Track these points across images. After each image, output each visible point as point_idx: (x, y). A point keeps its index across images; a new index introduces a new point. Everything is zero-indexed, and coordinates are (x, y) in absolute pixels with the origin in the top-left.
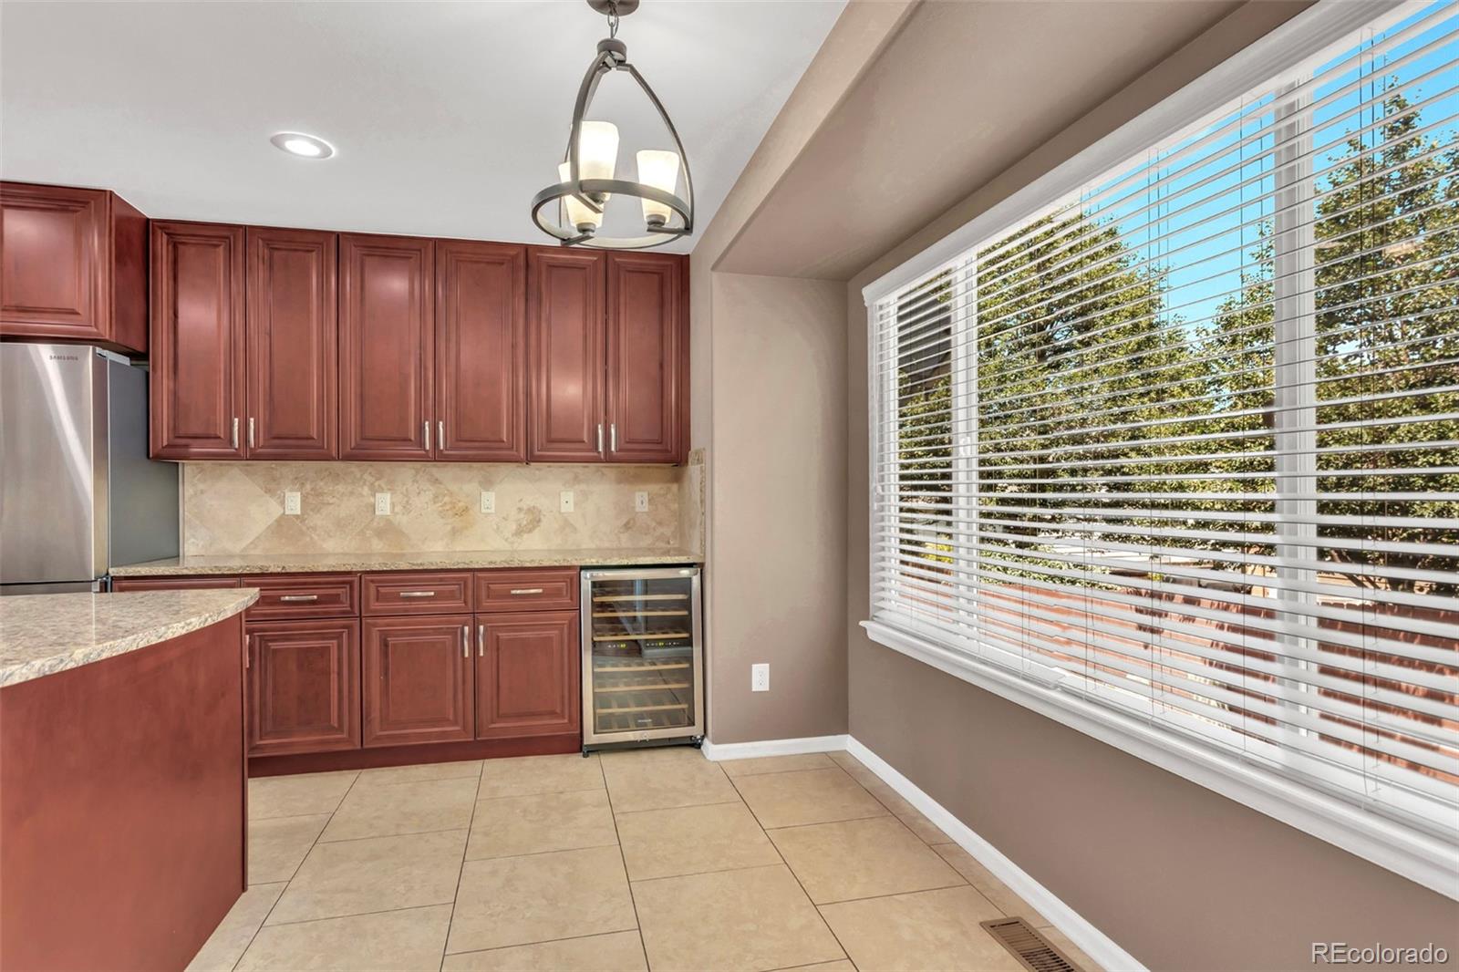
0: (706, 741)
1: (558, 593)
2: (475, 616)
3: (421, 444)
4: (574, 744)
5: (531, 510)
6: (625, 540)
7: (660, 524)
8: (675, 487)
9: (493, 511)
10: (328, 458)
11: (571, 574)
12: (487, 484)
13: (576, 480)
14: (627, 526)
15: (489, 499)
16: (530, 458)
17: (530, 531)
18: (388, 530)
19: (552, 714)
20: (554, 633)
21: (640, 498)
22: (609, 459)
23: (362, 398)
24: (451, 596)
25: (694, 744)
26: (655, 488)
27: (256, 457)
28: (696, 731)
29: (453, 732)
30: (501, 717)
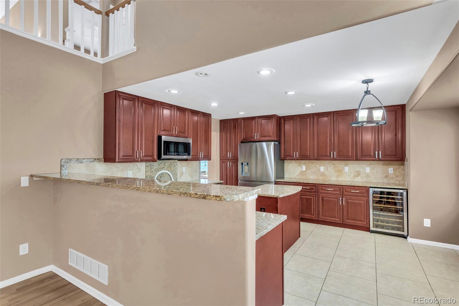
0: (408, 237)
1: (364, 193)
2: (343, 195)
3: (331, 157)
4: (368, 229)
5: (357, 172)
6: (385, 180)
7: (397, 176)
8: (402, 167)
9: (347, 171)
10: (311, 160)
11: (367, 189)
12: (346, 165)
13: (371, 164)
14: (386, 177)
15: (347, 169)
16: (357, 159)
17: (357, 177)
18: (323, 174)
19: (362, 221)
20: (362, 202)
21: (391, 170)
22: (379, 160)
23: (318, 147)
24: (337, 191)
25: (405, 237)
26: (395, 167)
27: (298, 159)
28: (405, 233)
29: (337, 220)
30: (348, 219)
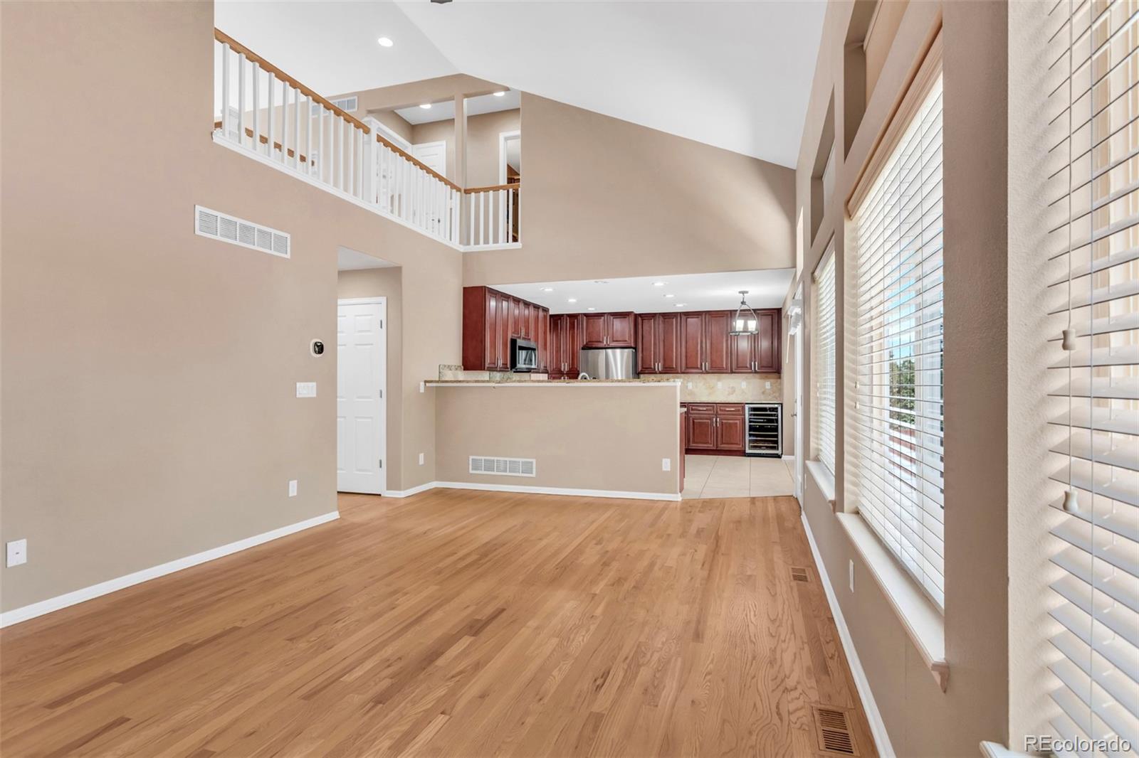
0: (783, 456)
1: (739, 411)
2: (717, 415)
3: (702, 369)
4: (743, 454)
5: (733, 388)
6: (762, 397)
7: (774, 392)
8: (779, 380)
9: (721, 387)
10: (678, 373)
11: (742, 405)
12: (719, 380)
13: (747, 378)
14: (763, 393)
15: (720, 385)
16: (732, 372)
17: (732, 394)
18: (691, 393)
19: (737, 444)
20: (738, 422)
21: (768, 385)
22: (756, 372)
23: (686, 357)
24: (710, 410)
25: (779, 456)
26: (772, 380)
27: (661, 373)
28: (779, 452)
29: (711, 446)
30: (722, 443)
